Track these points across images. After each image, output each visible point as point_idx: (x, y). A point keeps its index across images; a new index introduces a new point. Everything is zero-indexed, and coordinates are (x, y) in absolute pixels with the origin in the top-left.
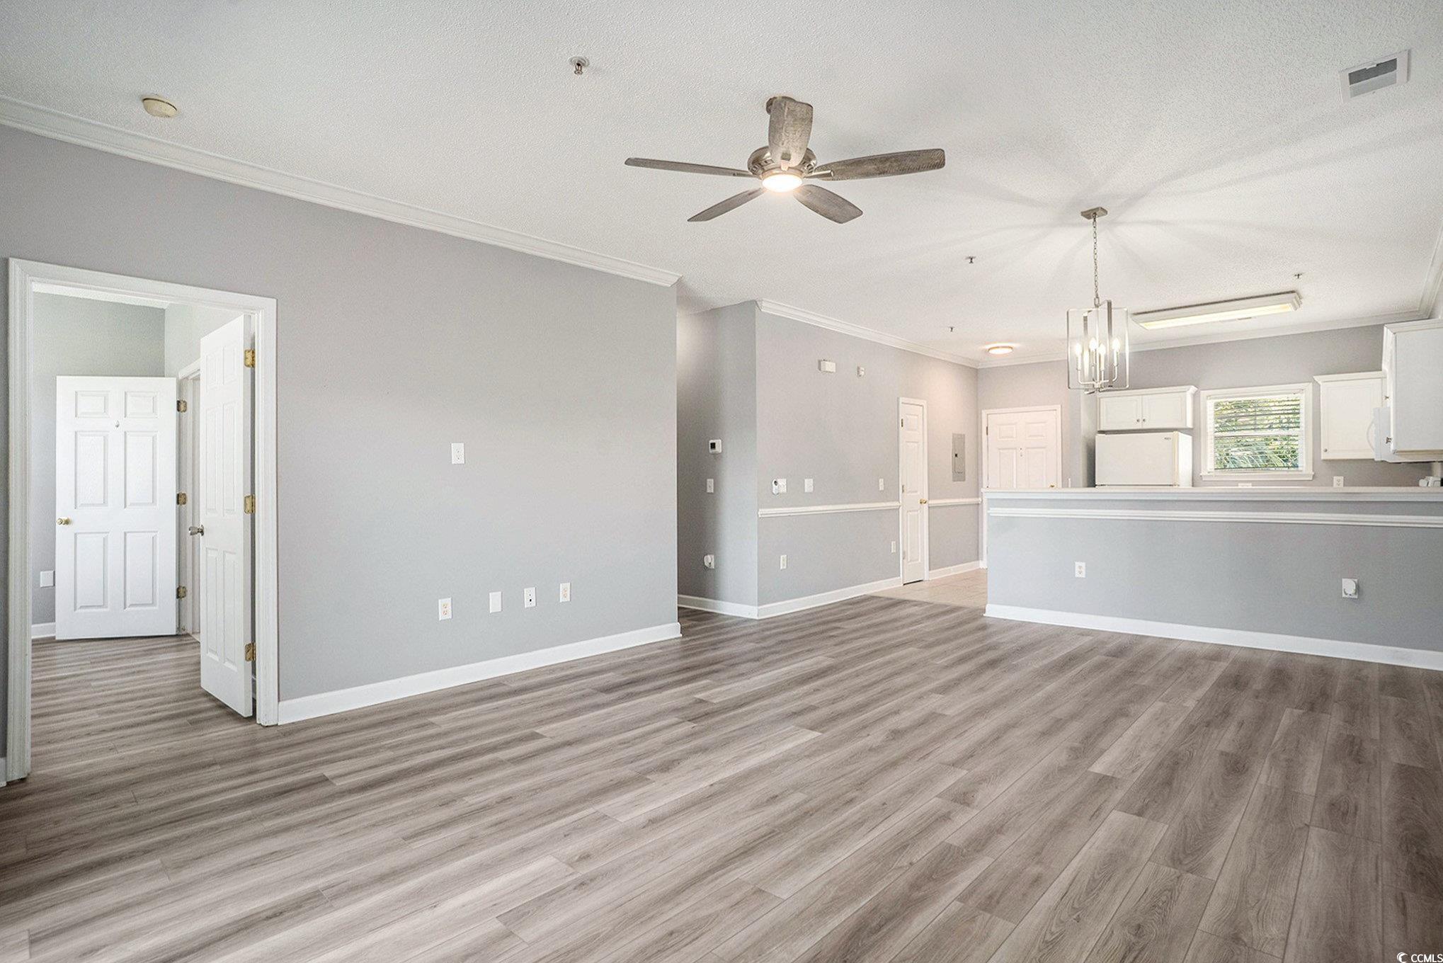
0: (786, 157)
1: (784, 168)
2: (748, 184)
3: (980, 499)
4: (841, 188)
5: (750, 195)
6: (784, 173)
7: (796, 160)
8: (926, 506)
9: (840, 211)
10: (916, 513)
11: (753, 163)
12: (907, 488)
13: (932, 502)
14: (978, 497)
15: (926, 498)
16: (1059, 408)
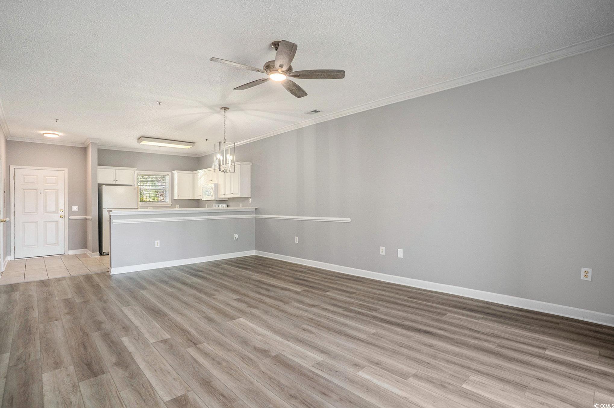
0: (281, 66)
1: (280, 71)
2: (263, 76)
3: (8, 219)
4: (300, 82)
5: (264, 80)
6: (279, 73)
7: (285, 68)
9: (298, 92)
11: (266, 67)
14: (6, 217)
16: (66, 170)
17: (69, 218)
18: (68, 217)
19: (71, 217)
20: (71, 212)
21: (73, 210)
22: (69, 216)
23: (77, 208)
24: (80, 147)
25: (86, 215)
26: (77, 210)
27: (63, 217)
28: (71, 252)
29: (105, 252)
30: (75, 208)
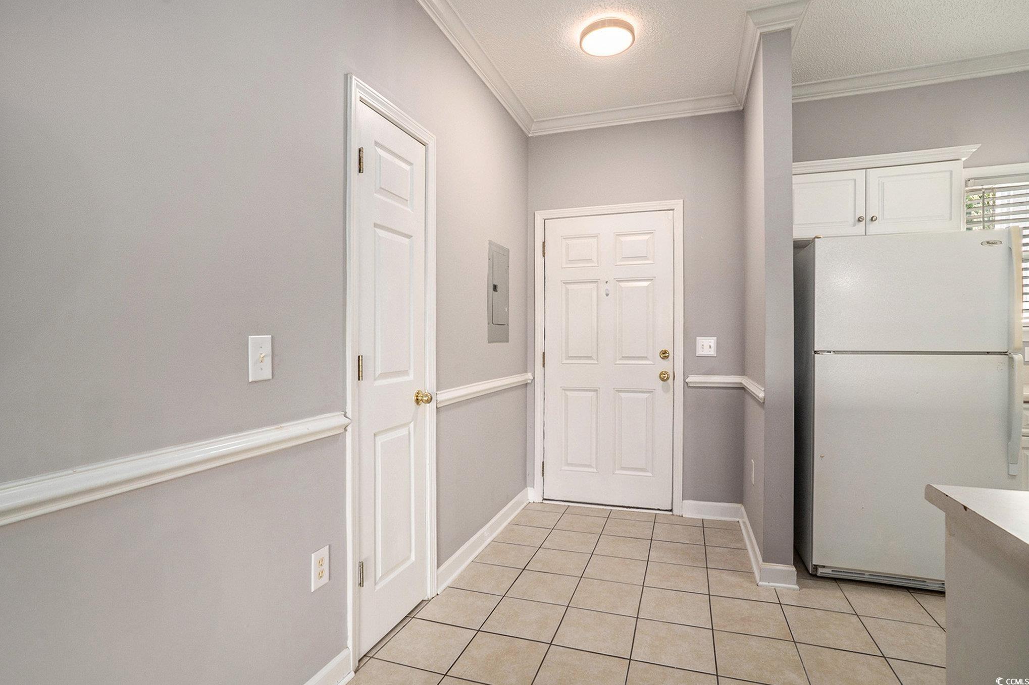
3: (529, 376)
8: (430, 408)
10: (403, 432)
12: (375, 365)
13: (447, 396)
14: (526, 371)
15: (429, 386)
16: (678, 204)
17: (686, 384)
18: (684, 381)
19: (693, 379)
20: (694, 363)
21: (700, 352)
22: (685, 376)
23: (713, 346)
24: (725, 113)
25: (743, 372)
26: (712, 352)
27: (668, 378)
28: (691, 510)
29: (824, 567)
30: (707, 346)
